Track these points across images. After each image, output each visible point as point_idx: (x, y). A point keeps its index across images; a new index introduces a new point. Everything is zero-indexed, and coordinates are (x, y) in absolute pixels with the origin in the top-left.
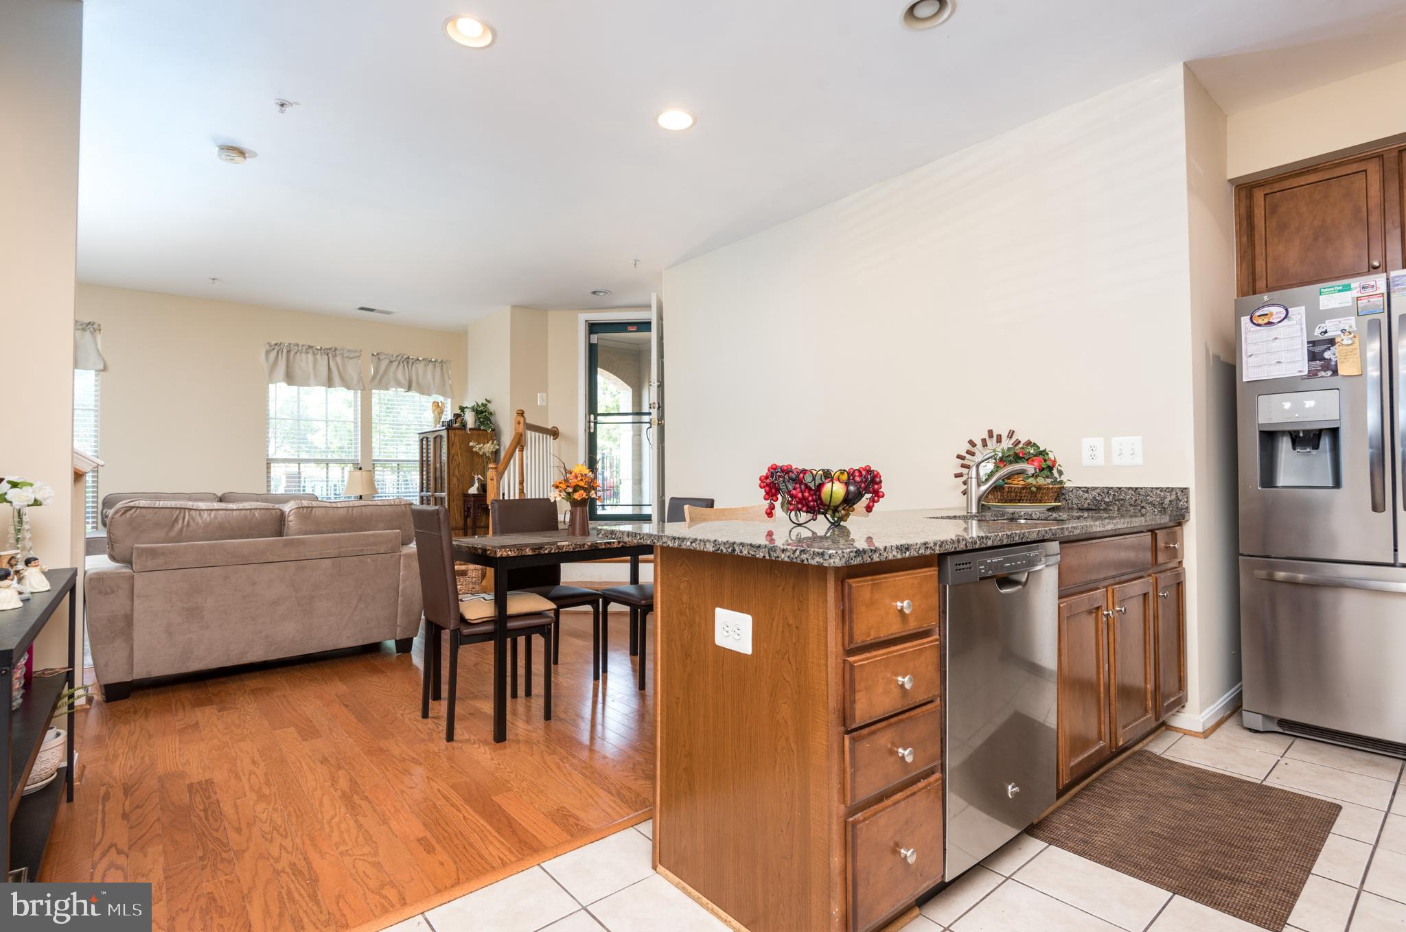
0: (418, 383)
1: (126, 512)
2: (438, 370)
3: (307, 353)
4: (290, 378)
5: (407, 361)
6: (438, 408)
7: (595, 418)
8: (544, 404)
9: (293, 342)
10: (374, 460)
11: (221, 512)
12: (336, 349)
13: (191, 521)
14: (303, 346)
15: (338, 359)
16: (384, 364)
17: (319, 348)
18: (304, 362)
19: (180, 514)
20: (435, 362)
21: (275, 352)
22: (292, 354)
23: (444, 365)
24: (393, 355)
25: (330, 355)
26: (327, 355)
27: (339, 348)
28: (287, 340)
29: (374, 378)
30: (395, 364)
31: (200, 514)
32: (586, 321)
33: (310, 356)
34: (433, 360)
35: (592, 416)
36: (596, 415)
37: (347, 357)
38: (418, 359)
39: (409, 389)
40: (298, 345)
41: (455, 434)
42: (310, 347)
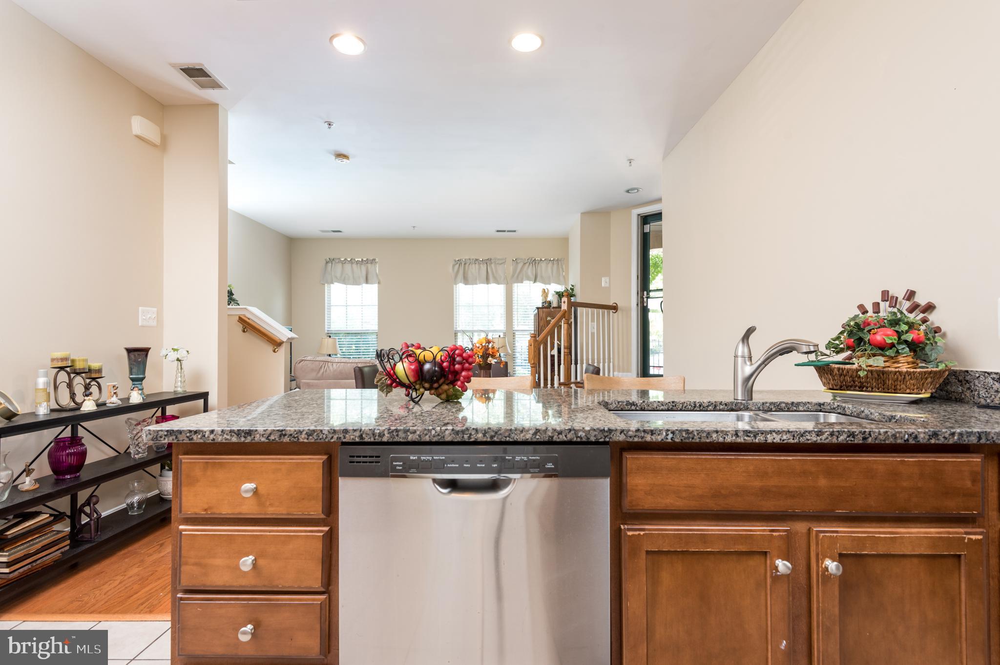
0: (542, 277)
2: (555, 266)
3: (476, 264)
4: (466, 281)
5: (534, 262)
6: (545, 293)
7: (648, 294)
8: (607, 285)
9: (467, 257)
10: (513, 331)
11: (342, 364)
12: (491, 259)
13: (328, 368)
14: (473, 259)
15: (493, 265)
16: (520, 265)
17: (481, 260)
18: (473, 270)
19: (323, 364)
20: (553, 260)
21: (458, 265)
22: (467, 265)
23: (559, 262)
24: (525, 259)
25: (488, 264)
26: (487, 264)
27: (492, 259)
28: (465, 257)
29: (513, 276)
30: (528, 264)
31: (332, 365)
32: (639, 215)
33: (477, 265)
34: (552, 259)
35: (645, 293)
36: (649, 291)
37: (498, 264)
38: (541, 260)
39: (535, 281)
40: (470, 259)
41: (543, 312)
42: (476, 260)
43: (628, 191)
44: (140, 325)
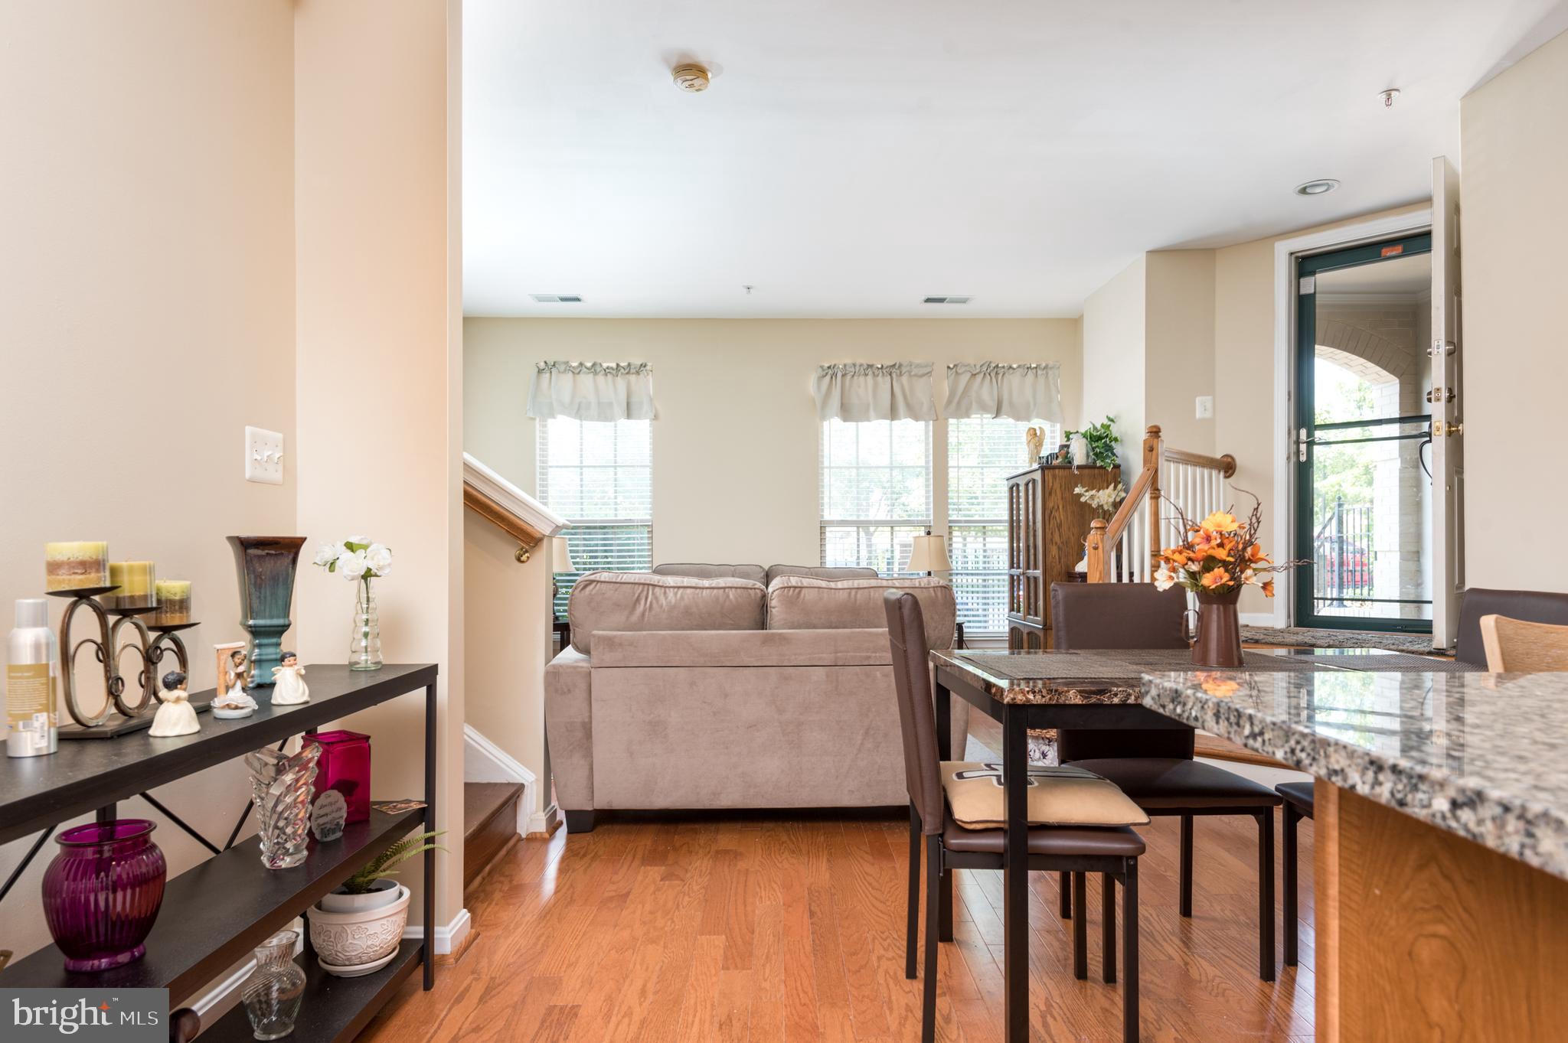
0: (1011, 404)
1: (585, 587)
2: (1041, 380)
3: (866, 375)
4: (847, 413)
5: (994, 371)
6: (1036, 438)
7: (1310, 434)
8: (1208, 415)
9: (848, 361)
10: (950, 521)
11: (689, 591)
12: (900, 366)
13: (654, 601)
14: (861, 365)
15: (905, 379)
16: (964, 379)
17: (880, 366)
18: (862, 388)
19: (642, 591)
20: (1036, 368)
21: (828, 378)
22: (848, 377)
23: (1050, 372)
24: (975, 366)
25: (894, 375)
26: (890, 375)
27: (905, 364)
28: (842, 360)
29: (949, 402)
30: (979, 377)
31: (665, 593)
32: (1292, 254)
33: (870, 378)
34: (1033, 365)
35: (1303, 433)
36: (1312, 428)
37: (916, 375)
38: (1011, 367)
39: (998, 413)
40: (854, 365)
41: (1054, 477)
42: (870, 366)
43: (1303, 191)
44: (248, 475)
